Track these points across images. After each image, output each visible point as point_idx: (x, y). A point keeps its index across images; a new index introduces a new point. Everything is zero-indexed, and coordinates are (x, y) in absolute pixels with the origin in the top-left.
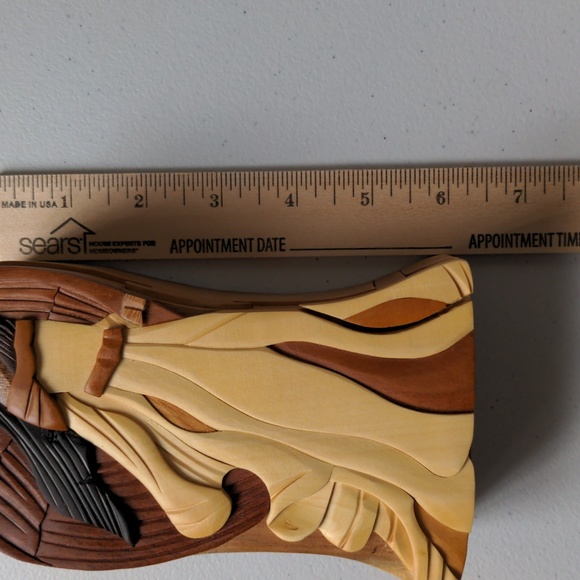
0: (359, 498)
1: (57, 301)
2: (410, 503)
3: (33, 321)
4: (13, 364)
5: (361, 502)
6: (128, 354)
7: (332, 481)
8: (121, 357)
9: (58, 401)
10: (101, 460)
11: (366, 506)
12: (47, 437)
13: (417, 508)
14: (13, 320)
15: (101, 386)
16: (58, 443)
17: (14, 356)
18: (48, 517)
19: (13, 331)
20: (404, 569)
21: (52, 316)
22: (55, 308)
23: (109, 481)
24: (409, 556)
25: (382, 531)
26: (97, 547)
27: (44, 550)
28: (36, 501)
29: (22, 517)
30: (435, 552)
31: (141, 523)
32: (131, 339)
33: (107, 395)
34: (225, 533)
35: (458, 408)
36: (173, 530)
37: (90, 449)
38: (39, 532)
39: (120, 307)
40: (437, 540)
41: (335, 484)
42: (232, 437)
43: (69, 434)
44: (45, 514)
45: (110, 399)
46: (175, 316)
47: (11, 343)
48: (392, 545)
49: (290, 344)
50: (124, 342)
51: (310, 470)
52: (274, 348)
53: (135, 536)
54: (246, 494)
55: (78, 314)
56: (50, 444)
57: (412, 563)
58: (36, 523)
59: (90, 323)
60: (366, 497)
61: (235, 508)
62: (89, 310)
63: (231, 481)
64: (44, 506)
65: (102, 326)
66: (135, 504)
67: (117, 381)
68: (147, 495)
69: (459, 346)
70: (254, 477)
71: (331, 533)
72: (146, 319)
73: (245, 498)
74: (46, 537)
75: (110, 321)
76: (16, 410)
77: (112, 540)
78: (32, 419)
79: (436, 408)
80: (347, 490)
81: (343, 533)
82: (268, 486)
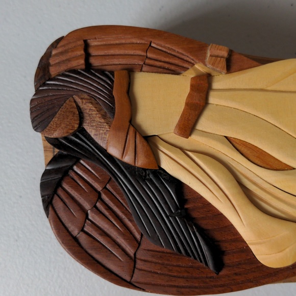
1: (149, 55)
3: (130, 72)
4: (112, 110)
6: (213, 99)
8: (206, 103)
10: (188, 196)
14: (112, 73)
16: (151, 181)
17: (113, 102)
18: (142, 247)
19: (112, 81)
21: (145, 68)
22: (147, 61)
23: (195, 214)
26: (186, 275)
27: (138, 276)
28: (131, 233)
29: (119, 246)
31: (223, 253)
32: (216, 85)
33: (194, 137)
36: (253, 259)
37: (178, 185)
38: (134, 260)
39: (205, 57)
43: (160, 173)
44: (139, 244)
45: (196, 140)
46: (255, 63)
47: (111, 92)
50: (209, 88)
53: (219, 265)
55: (167, 66)
56: (144, 181)
58: (131, 251)
59: (178, 74)
62: (177, 61)
64: (138, 237)
65: (190, 75)
66: (218, 236)
67: (203, 124)
68: (230, 228)
72: (229, 66)
74: (139, 265)
75: (196, 70)
76: (114, 151)
77: (198, 268)
78: (128, 159)
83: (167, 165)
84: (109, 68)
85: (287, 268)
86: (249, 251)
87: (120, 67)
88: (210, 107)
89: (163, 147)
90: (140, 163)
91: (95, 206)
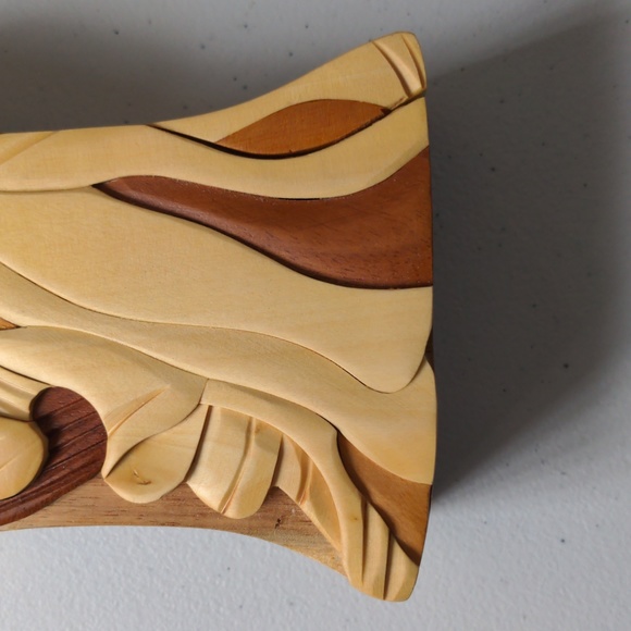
0: (248, 431)
2: (331, 436)
5: (253, 437)
7: (205, 403)
11: (260, 443)
13: (342, 445)
20: (329, 549)
24: (333, 525)
25: (289, 484)
30: (374, 517)
34: (39, 493)
35: (407, 279)
40: (378, 498)
41: (210, 408)
42: (43, 336)
48: (307, 508)
49: (130, 180)
51: (168, 386)
52: (103, 188)
54: (70, 430)
57: (339, 537)
60: (261, 428)
61: (52, 452)
63: (45, 409)
70: (81, 402)
71: (206, 489)
73: (68, 437)
79: (370, 280)
80: (230, 417)
81: (225, 489)
82: (102, 411)
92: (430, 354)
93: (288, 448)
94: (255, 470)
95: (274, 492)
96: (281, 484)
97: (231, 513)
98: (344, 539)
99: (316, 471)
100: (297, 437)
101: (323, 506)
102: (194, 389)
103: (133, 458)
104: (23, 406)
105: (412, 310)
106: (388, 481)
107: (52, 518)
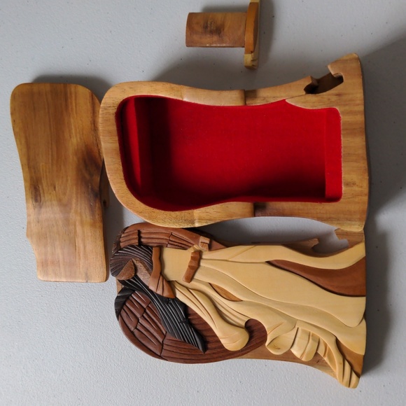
0: (309, 336)
1: (171, 239)
2: (334, 339)
3: (161, 248)
4: (152, 267)
5: (311, 337)
6: (202, 264)
7: (297, 327)
8: (199, 265)
9: (171, 284)
10: (190, 312)
11: (313, 339)
12: (165, 301)
13: (337, 342)
14: (152, 247)
15: (190, 278)
16: (171, 304)
17: (152, 263)
18: (167, 338)
19: (152, 252)
20: (332, 371)
21: (169, 246)
22: (170, 242)
23: (194, 322)
24: (334, 365)
25: (321, 352)
26: (188, 353)
27: (164, 353)
28: (161, 331)
29: (155, 337)
30: (347, 363)
31: (208, 342)
32: (204, 257)
33: (192, 282)
34: (246, 349)
35: (358, 294)
36: (222, 346)
37: (185, 307)
38: (162, 344)
39: (198, 242)
40: (348, 358)
42: (250, 304)
43: (176, 300)
44: (165, 336)
45: (194, 284)
46: (223, 247)
47: (151, 258)
48: (326, 359)
49: (277, 261)
50: (201, 258)
51: (286, 321)
52: (269, 263)
53: (205, 349)
54: (256, 331)
55: (180, 245)
56: (167, 304)
57: (335, 368)
58: (161, 340)
59: (186, 249)
60: (313, 335)
61: (251, 338)
62: (185, 243)
63: (249, 324)
64: (164, 333)
65: (191, 251)
66: (205, 333)
67: (197, 276)
68: (210, 330)
69: (358, 264)
70: (260, 323)
71: (296, 352)
72: (210, 248)
73: (256, 333)
74: (165, 347)
75: (194, 248)
76: (152, 288)
77: (194, 350)
78: (159, 292)
79: (347, 294)
80: (304, 331)
81: (302, 352)
82: (266, 327)
83: (179, 296)
84: (151, 244)
85: (239, 351)
86: (220, 342)
87: (156, 245)
88: (201, 268)
89: (178, 287)
90: (166, 294)
91: (143, 316)
92: (365, 316)
93: (321, 342)
94: (311, 346)
95: (316, 354)
96: (319, 352)
97: (303, 359)
98: (337, 369)
99: (329, 349)
100: (323, 338)
101: (331, 358)
102: (293, 322)
103: (275, 341)
104: (243, 324)
105: (359, 304)
106: (351, 353)
107: (249, 356)
